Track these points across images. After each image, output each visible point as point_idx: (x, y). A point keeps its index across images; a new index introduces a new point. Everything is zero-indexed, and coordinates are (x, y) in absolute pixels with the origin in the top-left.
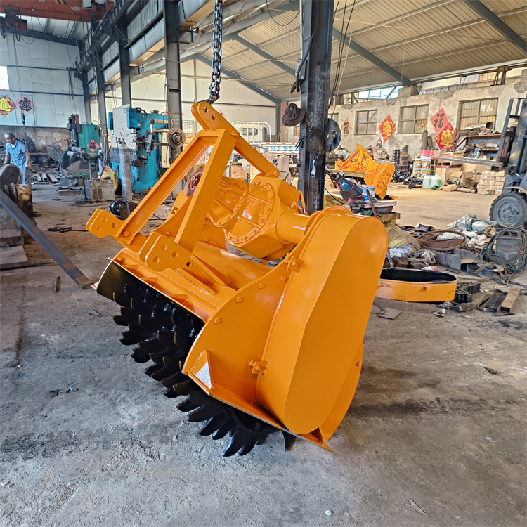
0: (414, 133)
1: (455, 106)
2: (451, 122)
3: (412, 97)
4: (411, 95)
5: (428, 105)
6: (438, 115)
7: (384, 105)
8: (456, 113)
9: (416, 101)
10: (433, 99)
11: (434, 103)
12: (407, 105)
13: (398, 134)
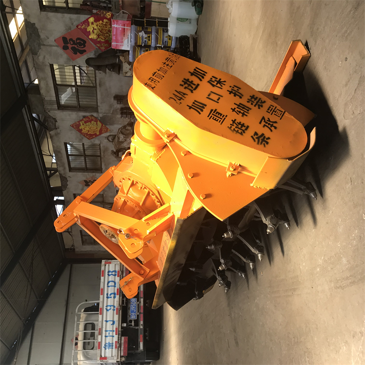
0: (96, 87)
1: (48, 18)
2: (75, 24)
3: (43, 91)
6: (65, 48)
8: (59, 15)
10: (41, 58)
11: (47, 56)
12: (54, 99)
13: (98, 112)
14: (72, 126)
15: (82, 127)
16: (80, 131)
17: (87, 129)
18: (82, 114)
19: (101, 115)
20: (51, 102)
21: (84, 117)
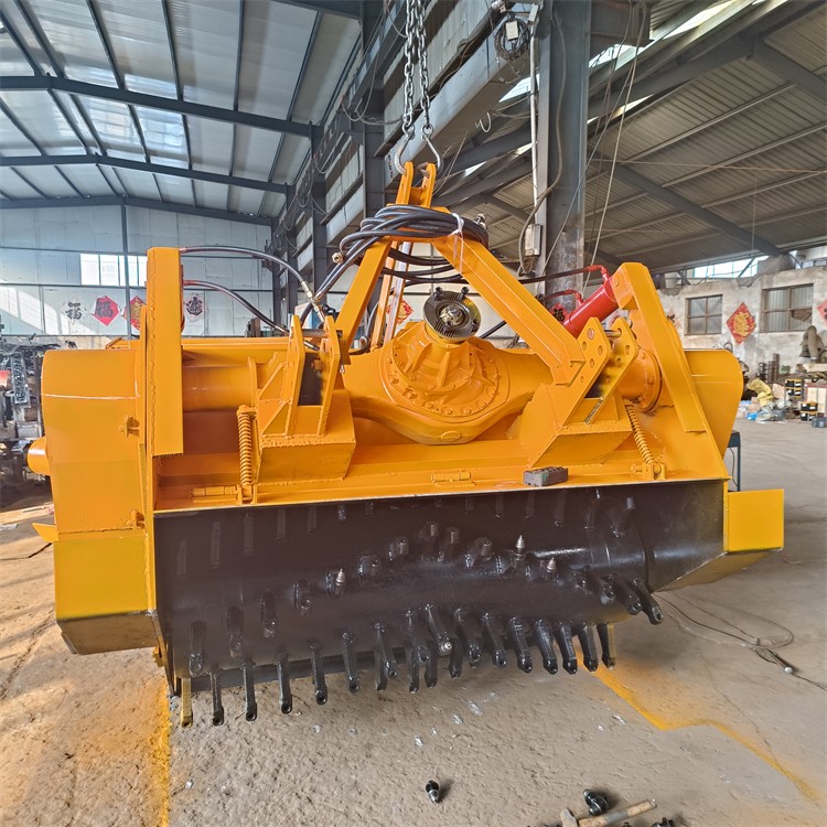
0: (789, 331)
3: (783, 274)
4: (781, 270)
5: (812, 285)
7: (733, 287)
9: (790, 279)
10: (820, 274)
11: (821, 281)
12: (774, 286)
13: (760, 332)
14: (743, 304)
15: (741, 313)
16: (737, 312)
17: (740, 321)
18: (757, 315)
19: (756, 336)
20: (770, 282)
21: (754, 317)
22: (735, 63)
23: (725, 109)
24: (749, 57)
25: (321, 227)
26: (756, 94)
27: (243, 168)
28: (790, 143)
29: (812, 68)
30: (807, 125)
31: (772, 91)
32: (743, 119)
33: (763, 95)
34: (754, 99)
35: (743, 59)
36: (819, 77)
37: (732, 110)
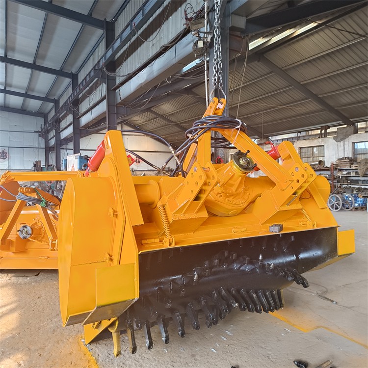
22: (253, 63)
23: (248, 81)
24: (258, 61)
25: (76, 119)
26: (259, 76)
27: (33, 91)
28: (271, 95)
29: (280, 67)
30: (277, 89)
31: (265, 75)
32: (254, 85)
33: (262, 76)
34: (259, 77)
35: (256, 62)
36: (283, 70)
37: (250, 81)
